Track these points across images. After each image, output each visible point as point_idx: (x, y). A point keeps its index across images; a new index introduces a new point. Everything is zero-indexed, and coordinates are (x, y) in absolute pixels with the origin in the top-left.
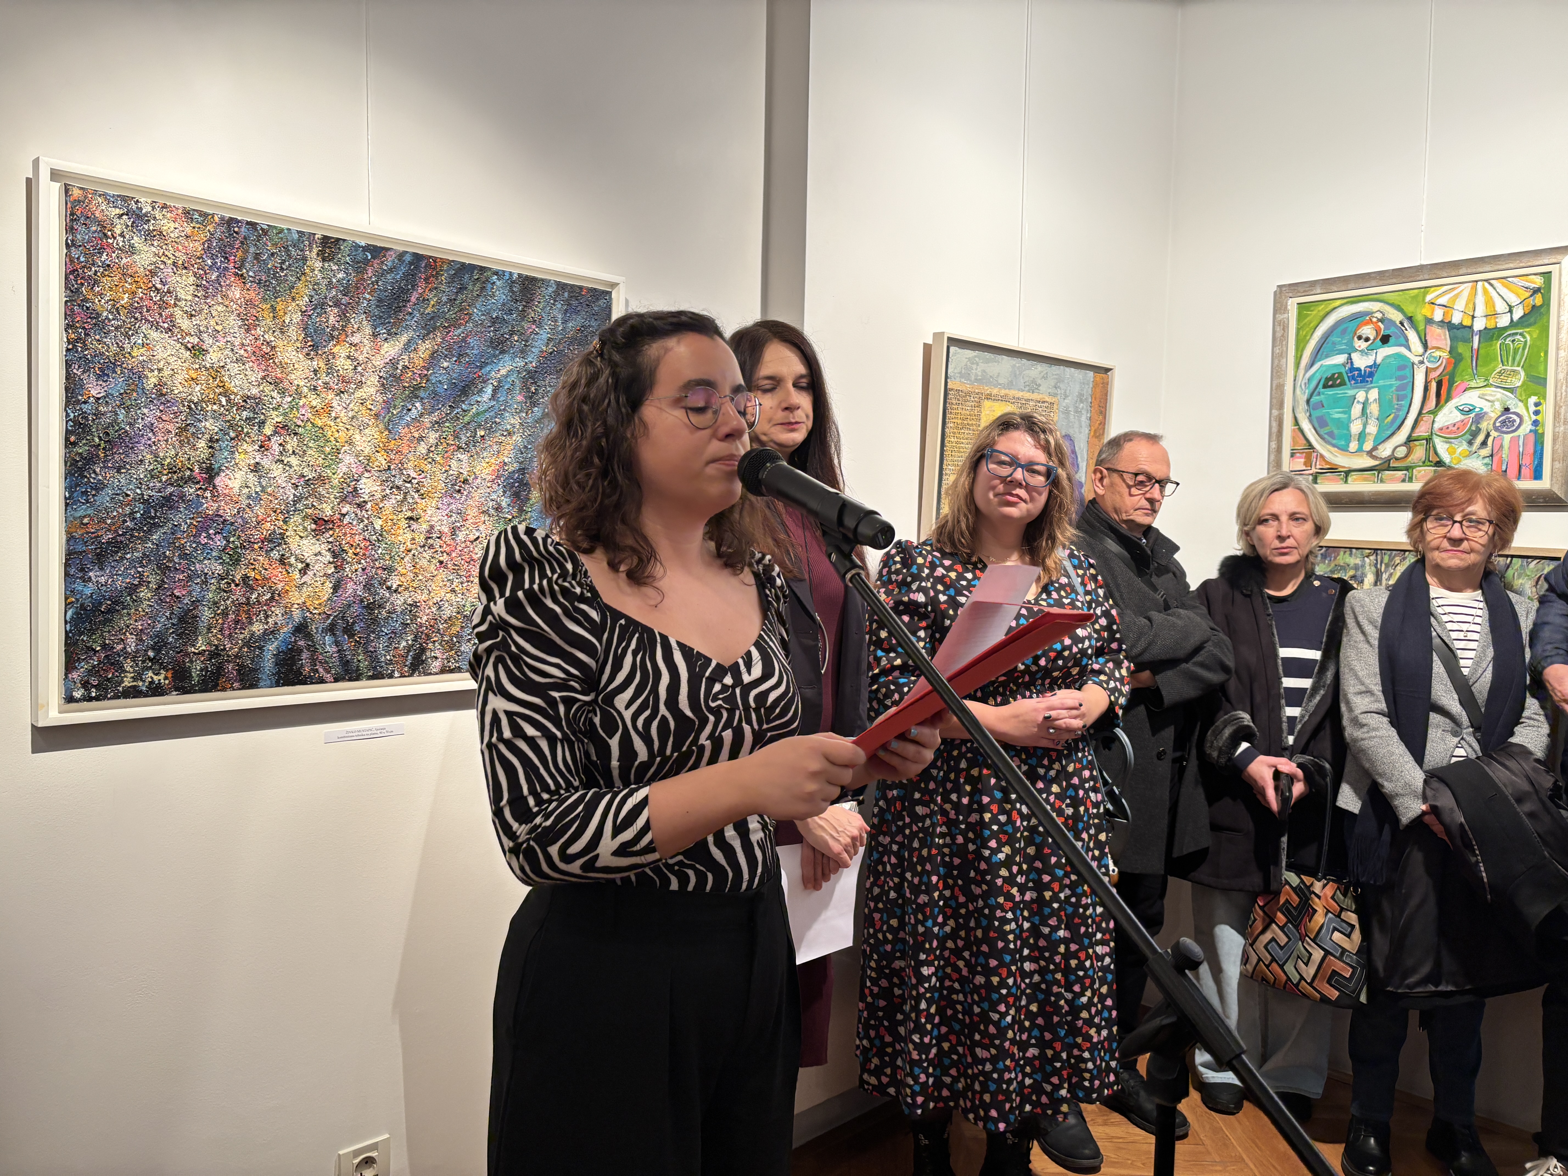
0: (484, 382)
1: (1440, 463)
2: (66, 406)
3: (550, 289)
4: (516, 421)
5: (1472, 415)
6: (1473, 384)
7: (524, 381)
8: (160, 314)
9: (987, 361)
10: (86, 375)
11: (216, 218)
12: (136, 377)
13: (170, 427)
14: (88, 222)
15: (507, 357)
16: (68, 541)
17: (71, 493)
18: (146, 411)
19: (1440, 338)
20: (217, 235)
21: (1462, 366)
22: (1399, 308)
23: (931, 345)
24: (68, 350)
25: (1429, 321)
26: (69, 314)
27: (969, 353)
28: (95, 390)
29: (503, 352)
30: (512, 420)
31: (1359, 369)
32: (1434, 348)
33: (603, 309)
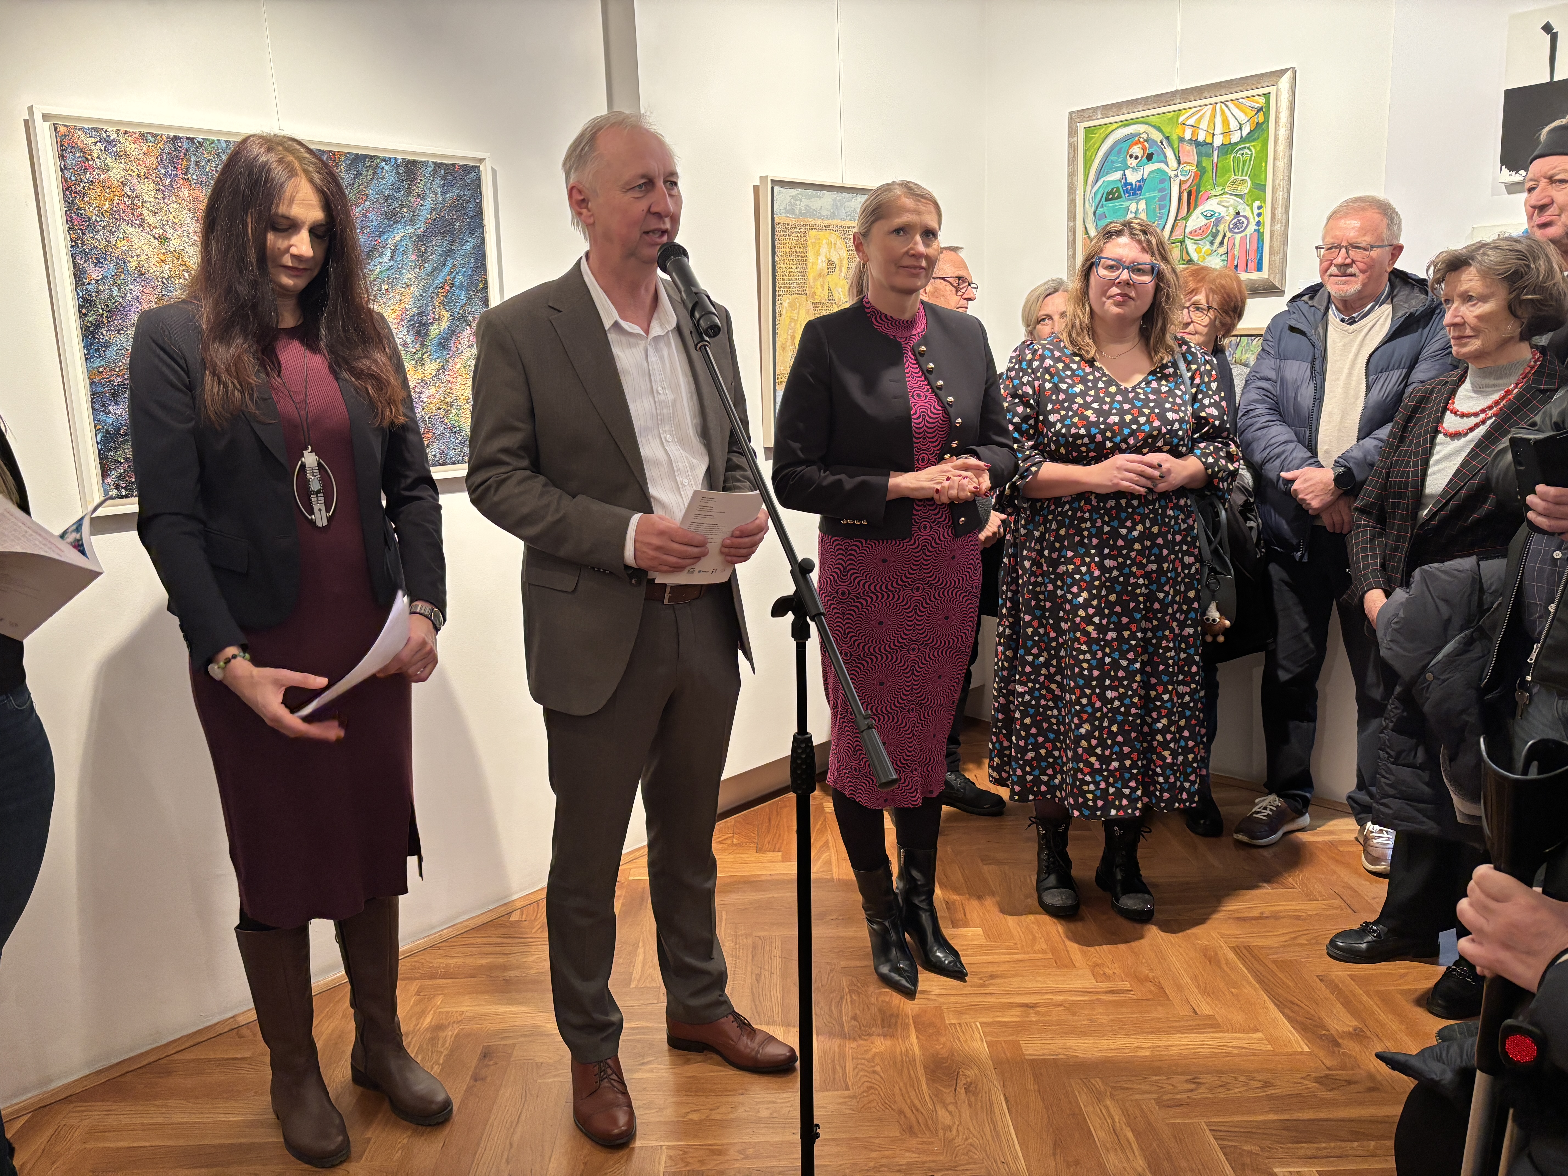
0: (384, 247)
1: (1190, 261)
2: (76, 288)
3: (429, 169)
4: (411, 275)
5: (1213, 220)
6: (1213, 193)
7: (415, 244)
8: (133, 214)
9: (809, 197)
10: (86, 265)
11: (164, 137)
12: (121, 264)
13: (151, 298)
14: (73, 150)
15: (400, 226)
16: (91, 385)
17: (88, 350)
18: (132, 287)
19: (1190, 154)
20: (166, 151)
21: (1206, 177)
22: (1159, 129)
23: (758, 186)
24: (72, 246)
25: (1181, 140)
26: (69, 220)
27: (792, 192)
28: (94, 274)
29: (396, 222)
30: (408, 275)
31: (1131, 184)
32: (1185, 163)
33: (473, 181)
